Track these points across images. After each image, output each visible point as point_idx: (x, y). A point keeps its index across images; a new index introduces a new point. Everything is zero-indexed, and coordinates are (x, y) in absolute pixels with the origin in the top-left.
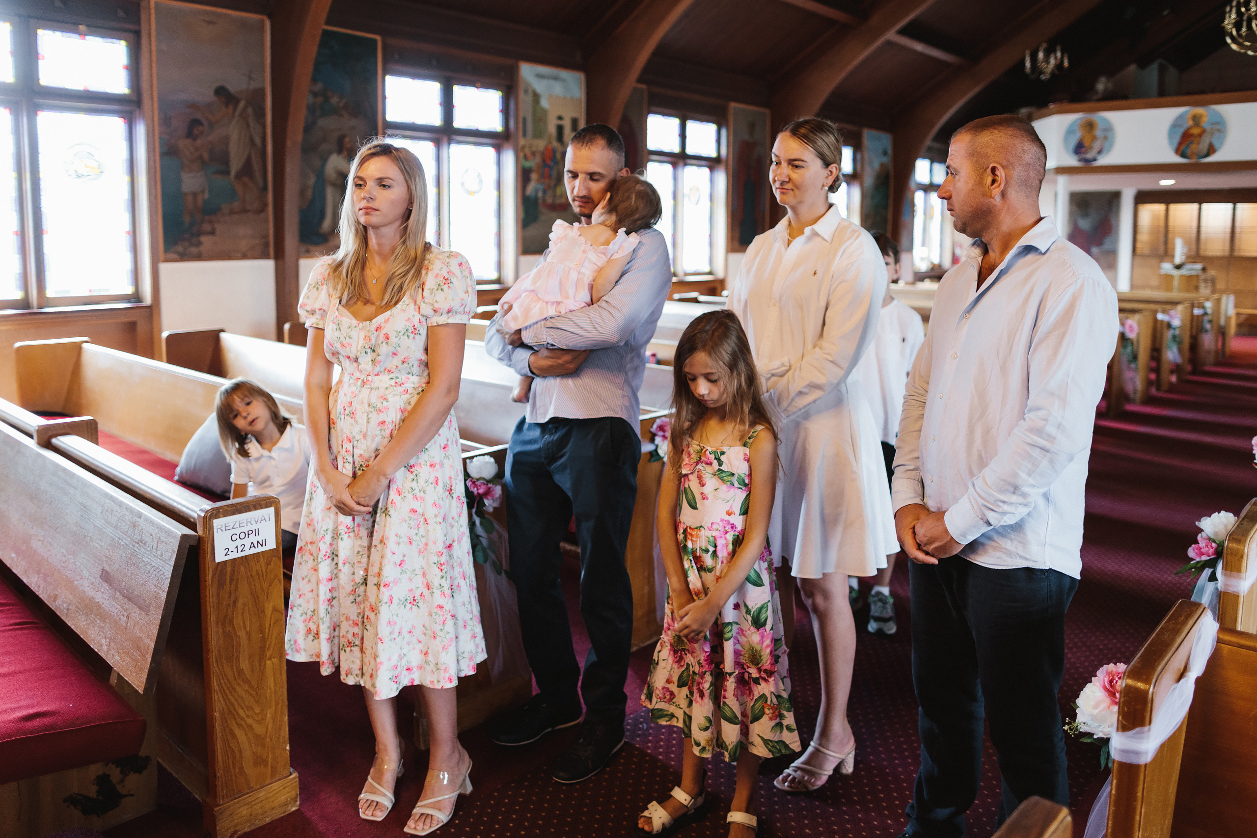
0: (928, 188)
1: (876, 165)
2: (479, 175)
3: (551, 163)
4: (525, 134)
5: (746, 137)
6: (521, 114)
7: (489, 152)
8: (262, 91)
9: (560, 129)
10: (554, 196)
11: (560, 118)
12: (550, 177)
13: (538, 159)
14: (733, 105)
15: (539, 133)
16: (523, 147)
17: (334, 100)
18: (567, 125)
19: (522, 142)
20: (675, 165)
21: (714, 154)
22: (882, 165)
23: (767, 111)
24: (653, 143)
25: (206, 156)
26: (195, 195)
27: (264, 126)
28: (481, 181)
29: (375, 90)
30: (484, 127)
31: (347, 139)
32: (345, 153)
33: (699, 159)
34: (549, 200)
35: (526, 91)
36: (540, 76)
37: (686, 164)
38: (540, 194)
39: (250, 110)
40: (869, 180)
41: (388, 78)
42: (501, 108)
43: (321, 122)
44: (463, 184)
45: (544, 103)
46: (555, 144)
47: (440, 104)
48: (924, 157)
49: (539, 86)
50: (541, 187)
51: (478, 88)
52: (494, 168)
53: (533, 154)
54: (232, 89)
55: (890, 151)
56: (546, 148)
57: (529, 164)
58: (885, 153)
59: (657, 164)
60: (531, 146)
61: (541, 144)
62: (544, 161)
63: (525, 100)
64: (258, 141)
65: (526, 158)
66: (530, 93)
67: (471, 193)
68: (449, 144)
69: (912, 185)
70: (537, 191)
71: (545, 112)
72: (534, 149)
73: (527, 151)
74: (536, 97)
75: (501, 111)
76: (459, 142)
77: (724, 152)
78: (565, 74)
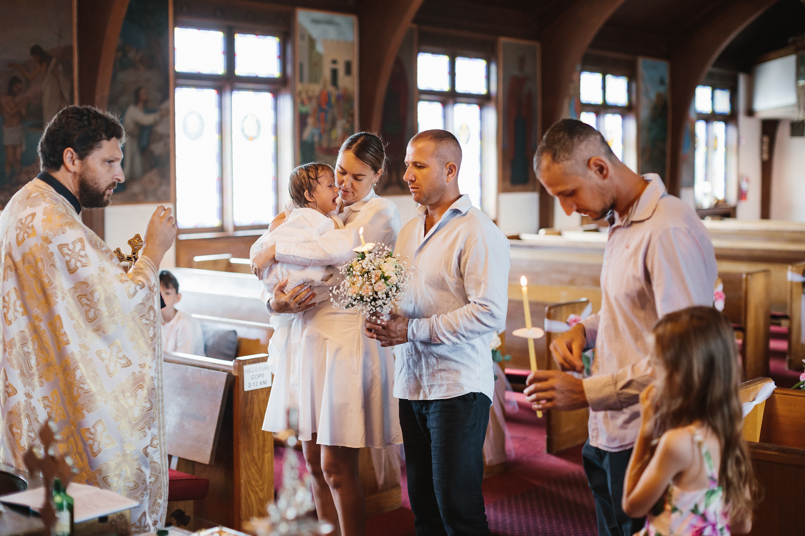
0: (710, 118)
1: (653, 95)
2: (258, 121)
3: (325, 107)
4: (301, 80)
5: (516, 72)
6: (298, 61)
7: (267, 97)
8: (70, 48)
9: (334, 73)
10: (330, 140)
11: (334, 62)
12: (325, 121)
13: (314, 104)
14: (503, 40)
15: (314, 79)
16: (300, 93)
17: (132, 54)
18: (341, 68)
19: (299, 87)
20: (444, 104)
21: (483, 91)
22: (659, 96)
23: (537, 45)
24: (423, 82)
25: (23, 111)
26: (14, 147)
27: (72, 81)
28: (259, 127)
29: (167, 42)
30: (263, 73)
31: (143, 92)
32: (141, 104)
33: (469, 98)
34: (325, 144)
35: (302, 37)
36: (315, 21)
37: (455, 102)
38: (316, 139)
39: (60, 67)
40: (645, 112)
41: (177, 29)
42: (278, 54)
43: (121, 76)
44: (243, 130)
45: (320, 48)
46: (330, 88)
47: (224, 53)
48: (705, 84)
49: (315, 31)
50: (316, 132)
51: (257, 35)
52: (271, 113)
53: (310, 98)
54: (46, 48)
55: (667, 80)
56: (322, 92)
57: (306, 109)
58: (662, 82)
59: (426, 103)
60: (307, 92)
61: (316, 89)
62: (320, 106)
63: (302, 45)
64: (67, 95)
65: (303, 103)
66: (306, 39)
67: (251, 139)
68: (232, 91)
69: (692, 115)
70: (313, 135)
71: (320, 56)
72: (310, 94)
73: (304, 96)
74: (312, 42)
75: (279, 57)
76: (240, 89)
77: (494, 88)
78: (339, 18)
